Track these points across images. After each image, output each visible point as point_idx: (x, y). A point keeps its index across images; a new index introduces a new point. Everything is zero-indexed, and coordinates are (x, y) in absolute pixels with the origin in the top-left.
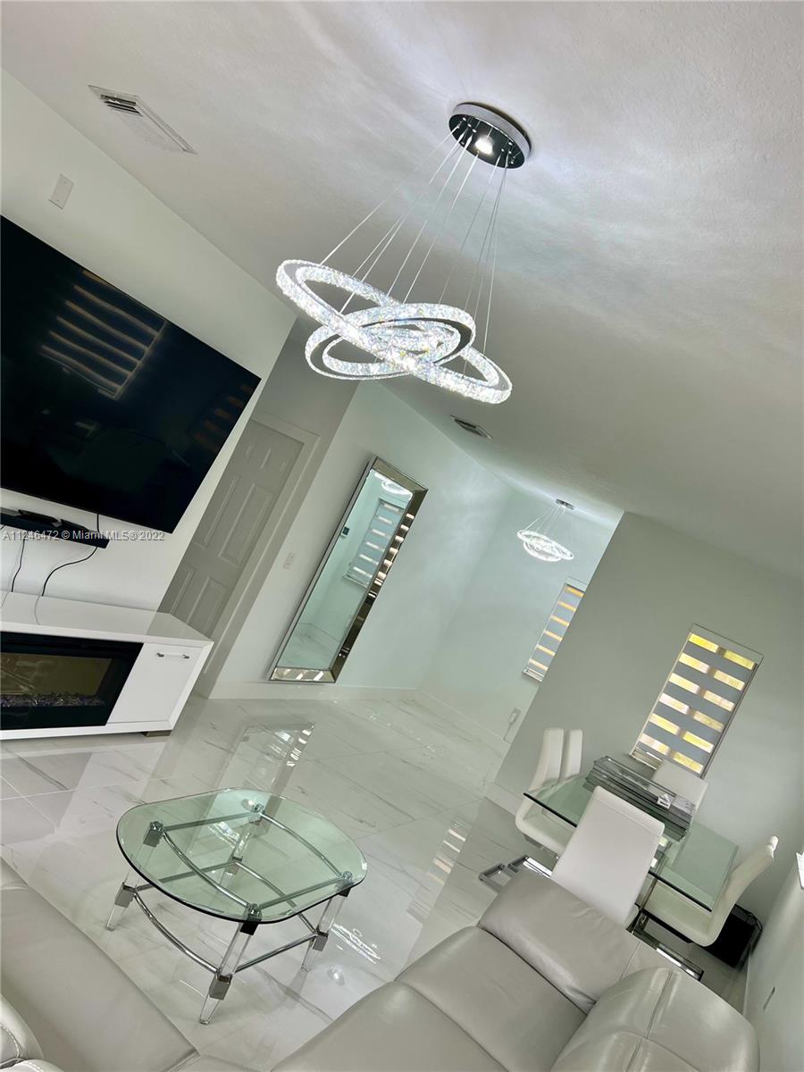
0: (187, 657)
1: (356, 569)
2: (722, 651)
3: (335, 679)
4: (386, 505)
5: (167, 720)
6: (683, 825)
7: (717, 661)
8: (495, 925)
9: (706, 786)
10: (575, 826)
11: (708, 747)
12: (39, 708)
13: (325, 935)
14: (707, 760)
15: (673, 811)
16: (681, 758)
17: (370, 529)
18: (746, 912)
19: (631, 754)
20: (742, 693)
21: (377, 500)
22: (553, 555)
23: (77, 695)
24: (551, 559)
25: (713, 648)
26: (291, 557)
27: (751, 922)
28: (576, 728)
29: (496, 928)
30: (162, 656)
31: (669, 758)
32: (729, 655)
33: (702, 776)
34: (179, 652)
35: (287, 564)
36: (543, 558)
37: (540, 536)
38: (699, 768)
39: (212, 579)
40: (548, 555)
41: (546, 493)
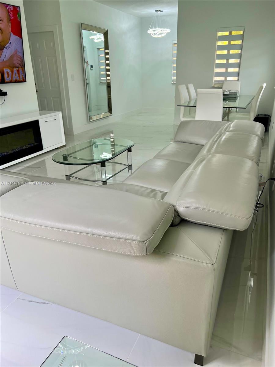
0: (55, 119)
1: (102, 78)
2: (230, 33)
3: (112, 114)
4: (101, 49)
5: (62, 142)
6: (235, 96)
7: (230, 38)
8: (179, 139)
9: (240, 82)
10: (196, 106)
11: (237, 70)
12: (19, 151)
13: (131, 165)
14: (238, 74)
15: (231, 94)
16: (229, 79)
17: (99, 61)
18: (265, 115)
19: (213, 86)
20: (242, 45)
21: (97, 50)
22: (163, 33)
23: (29, 144)
24: (163, 35)
25: (227, 33)
26: (73, 76)
27: (267, 117)
28: (190, 83)
29: (179, 140)
30: (47, 122)
31: (226, 80)
32: (234, 33)
33: (238, 80)
34: (52, 119)
35: (73, 79)
36: (160, 36)
37: (156, 29)
38: (236, 78)
39: (53, 98)
40: (161, 34)
41: (150, 11)
